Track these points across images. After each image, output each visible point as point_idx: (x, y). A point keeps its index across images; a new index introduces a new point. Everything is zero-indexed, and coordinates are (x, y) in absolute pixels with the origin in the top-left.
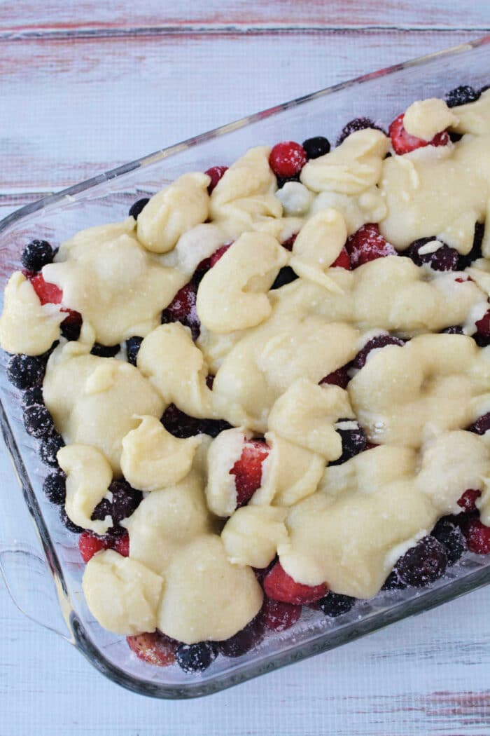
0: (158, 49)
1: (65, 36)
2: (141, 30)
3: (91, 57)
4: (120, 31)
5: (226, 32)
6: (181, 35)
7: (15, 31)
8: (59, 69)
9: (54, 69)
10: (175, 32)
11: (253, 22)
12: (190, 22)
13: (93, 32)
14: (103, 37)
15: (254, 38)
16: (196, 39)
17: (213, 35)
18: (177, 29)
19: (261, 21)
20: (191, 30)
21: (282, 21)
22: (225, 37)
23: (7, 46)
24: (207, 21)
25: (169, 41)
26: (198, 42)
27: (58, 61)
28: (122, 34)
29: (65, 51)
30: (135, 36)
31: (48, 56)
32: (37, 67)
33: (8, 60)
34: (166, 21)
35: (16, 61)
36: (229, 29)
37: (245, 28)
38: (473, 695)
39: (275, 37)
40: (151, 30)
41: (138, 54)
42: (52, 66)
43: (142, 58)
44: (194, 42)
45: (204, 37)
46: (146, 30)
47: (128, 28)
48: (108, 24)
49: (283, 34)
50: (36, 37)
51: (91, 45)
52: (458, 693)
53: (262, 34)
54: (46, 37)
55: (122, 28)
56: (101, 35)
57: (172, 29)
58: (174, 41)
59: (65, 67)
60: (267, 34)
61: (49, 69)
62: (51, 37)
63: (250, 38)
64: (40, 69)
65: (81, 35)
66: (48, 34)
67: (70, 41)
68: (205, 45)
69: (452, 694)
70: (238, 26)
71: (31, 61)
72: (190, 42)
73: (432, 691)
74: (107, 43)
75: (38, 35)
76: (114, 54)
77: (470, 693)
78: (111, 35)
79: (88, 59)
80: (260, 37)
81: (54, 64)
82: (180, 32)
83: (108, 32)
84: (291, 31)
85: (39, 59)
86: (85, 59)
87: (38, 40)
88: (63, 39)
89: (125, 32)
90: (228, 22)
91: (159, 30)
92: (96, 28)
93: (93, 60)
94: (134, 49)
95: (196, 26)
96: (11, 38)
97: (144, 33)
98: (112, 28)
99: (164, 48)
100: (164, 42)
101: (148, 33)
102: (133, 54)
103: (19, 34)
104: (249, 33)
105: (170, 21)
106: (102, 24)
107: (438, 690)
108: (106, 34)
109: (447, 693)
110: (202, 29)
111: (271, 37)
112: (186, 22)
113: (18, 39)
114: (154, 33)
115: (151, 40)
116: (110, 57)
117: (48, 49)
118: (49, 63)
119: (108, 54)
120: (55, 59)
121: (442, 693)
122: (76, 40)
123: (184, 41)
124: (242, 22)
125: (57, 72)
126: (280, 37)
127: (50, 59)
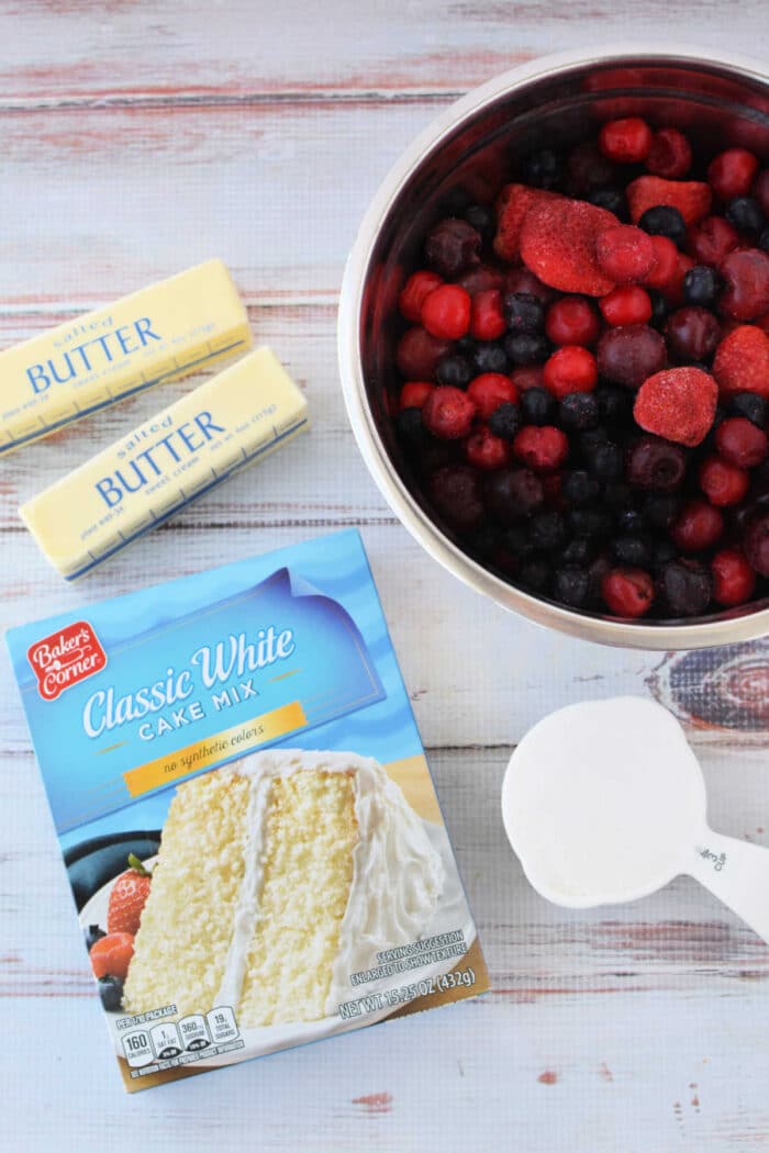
0: (280, 121)
1: (162, 104)
2: (258, 97)
3: (194, 131)
4: (232, 98)
5: (365, 99)
6: (310, 105)
7: (97, 97)
8: (155, 146)
9: (147, 146)
10: (301, 100)
11: (401, 86)
12: (321, 87)
13: (197, 100)
14: (210, 105)
15: (402, 106)
16: (328, 108)
17: (349, 103)
18: (304, 96)
19: (412, 85)
20: (321, 96)
21: (440, 84)
22: (365, 106)
23: (87, 115)
24: (342, 86)
25: (292, 112)
26: (331, 112)
27: (152, 136)
28: (233, 102)
29: (163, 123)
30: (251, 105)
31: (139, 129)
32: (126, 144)
33: (88, 134)
34: (290, 86)
35: (99, 136)
36: (370, 96)
37: (389, 93)
38: (648, 927)
39: (429, 105)
40: (271, 97)
41: (255, 128)
42: (144, 142)
43: (259, 134)
44: (324, 112)
45: (338, 106)
46: (265, 97)
47: (241, 95)
48: (217, 89)
49: (439, 101)
50: (124, 105)
51: (194, 115)
52: (631, 924)
53: (412, 102)
54: (136, 105)
55: (234, 94)
56: (207, 102)
57: (297, 96)
58: (300, 112)
59: (162, 144)
60: (419, 101)
61: (141, 146)
62: (144, 104)
63: (397, 106)
64: (131, 146)
65: (182, 103)
66: (139, 101)
67: (168, 110)
68: (340, 116)
69: (623, 924)
70: (382, 92)
71: (118, 136)
72: (320, 113)
73: (598, 920)
74: (214, 114)
75: (126, 102)
76: (224, 128)
77: (644, 924)
78: (220, 102)
79: (190, 134)
80: (410, 106)
81: (147, 139)
82: (307, 100)
83: (217, 99)
84: (449, 98)
85: (128, 134)
86: (187, 133)
87: (127, 108)
88: (158, 107)
89: (239, 99)
90: (368, 87)
91: (281, 97)
92: (201, 94)
93: (197, 135)
94: (250, 122)
95: (329, 93)
96: (92, 105)
97: (261, 101)
98: (221, 94)
99: (286, 121)
100: (287, 112)
101: (268, 101)
102: (248, 128)
103: (102, 100)
104: (396, 101)
105: (296, 85)
106: (210, 89)
107: (606, 920)
108: (213, 102)
109: (616, 924)
110: (335, 97)
111: (423, 106)
112: (316, 87)
113: (101, 107)
114: (274, 101)
115: (271, 110)
116: (218, 132)
117: (139, 121)
118: (141, 139)
119: (217, 127)
120: (149, 133)
121: (609, 924)
122: (175, 109)
123: (313, 112)
124: (388, 87)
125: (151, 150)
126: (435, 106)
127: (142, 133)
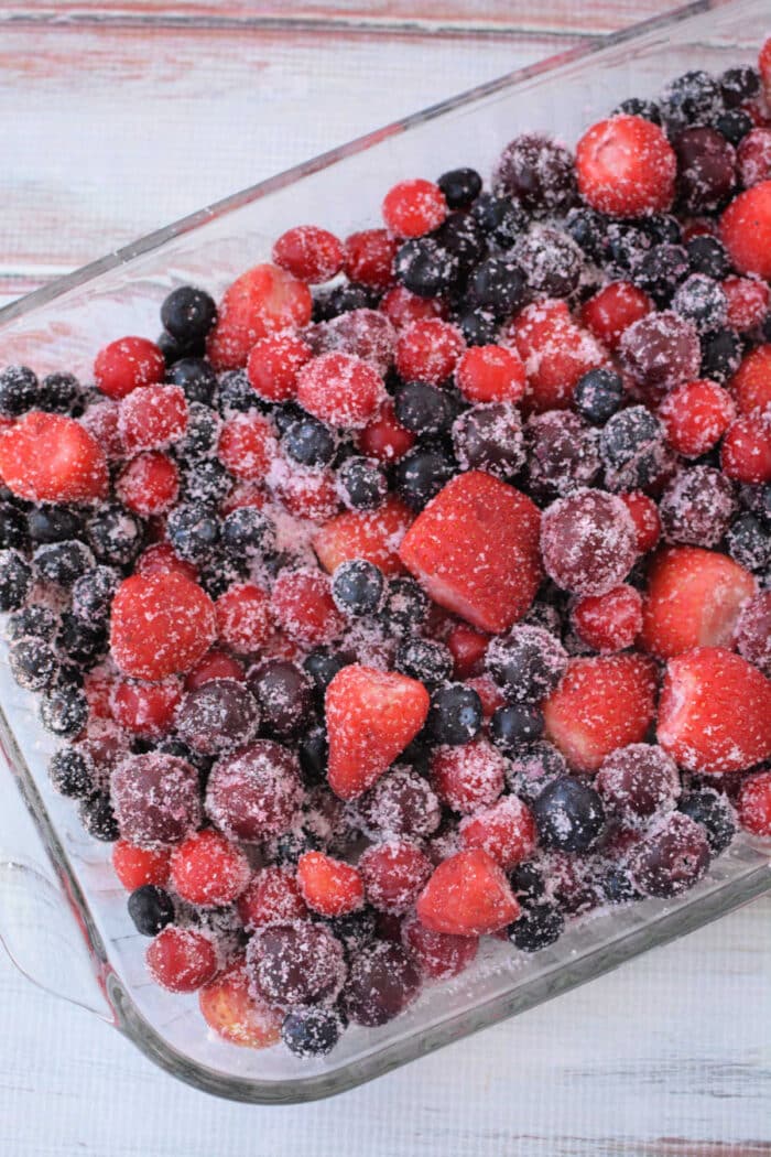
0: (291, 52)
1: (140, 23)
2: (265, 21)
3: (180, 58)
4: (231, 21)
5: (402, 31)
6: (329, 34)
7: (60, 12)
8: (124, 74)
9: (118, 73)
10: (319, 28)
11: (448, 17)
12: (347, 12)
13: (185, 20)
14: (201, 28)
15: (449, 42)
16: (353, 40)
17: (381, 34)
18: (323, 23)
19: (461, 17)
20: (345, 24)
21: (497, 18)
22: (400, 38)
23: (45, 33)
24: (374, 13)
25: (309, 41)
26: (356, 44)
27: (123, 62)
28: (234, 25)
29: (139, 46)
30: (255, 30)
31: (110, 53)
32: (91, 69)
33: (44, 55)
34: (306, 9)
35: (58, 59)
36: (407, 27)
37: (433, 26)
38: (723, 1147)
39: (483, 43)
40: (281, 21)
41: (257, 58)
42: (114, 69)
43: (262, 65)
44: (349, 44)
45: (366, 37)
46: (272, 21)
47: (244, 16)
48: (212, 9)
49: (496, 39)
50: (92, 23)
51: (180, 39)
52: (700, 1142)
53: (461, 37)
54: (108, 23)
55: (233, 16)
56: (199, 24)
57: (315, 23)
58: (317, 41)
59: (136, 72)
60: (470, 37)
61: (111, 73)
62: (118, 22)
63: (442, 42)
64: (97, 72)
65: (166, 24)
66: (112, 19)
67: (148, 31)
68: (368, 50)
69: (689, 1142)
70: (422, 23)
71: (82, 59)
72: (342, 44)
73: (657, 1136)
74: (207, 40)
75: (95, 19)
76: (217, 56)
77: (719, 1143)
78: (216, 25)
79: (174, 61)
80: (457, 42)
81: (119, 65)
82: (327, 28)
83: (211, 20)
84: (509, 35)
85: (94, 57)
86: (170, 61)
87: (95, 27)
88: (135, 27)
89: (237, 22)
90: (406, 16)
91: (293, 22)
92: (191, 14)
93: (182, 63)
94: (250, 51)
95: (355, 20)
96: (52, 21)
97: (270, 26)
98: (217, 15)
99: (298, 51)
100: (300, 41)
101: (276, 26)
102: (249, 58)
103: (65, 16)
104: (442, 34)
105: (313, 9)
106: (203, 8)
107: (667, 1135)
108: (206, 24)
109: (681, 1141)
110: (363, 25)
111: (475, 43)
112: (340, 12)
113: (63, 24)
114: (284, 27)
115: (279, 38)
116: (208, 61)
117: (110, 43)
118: (110, 65)
119: (208, 55)
120: (120, 57)
121: (672, 1141)
122: (157, 31)
123: (333, 43)
124: (430, 17)
125: (121, 78)
126: (491, 44)
127: (112, 57)
